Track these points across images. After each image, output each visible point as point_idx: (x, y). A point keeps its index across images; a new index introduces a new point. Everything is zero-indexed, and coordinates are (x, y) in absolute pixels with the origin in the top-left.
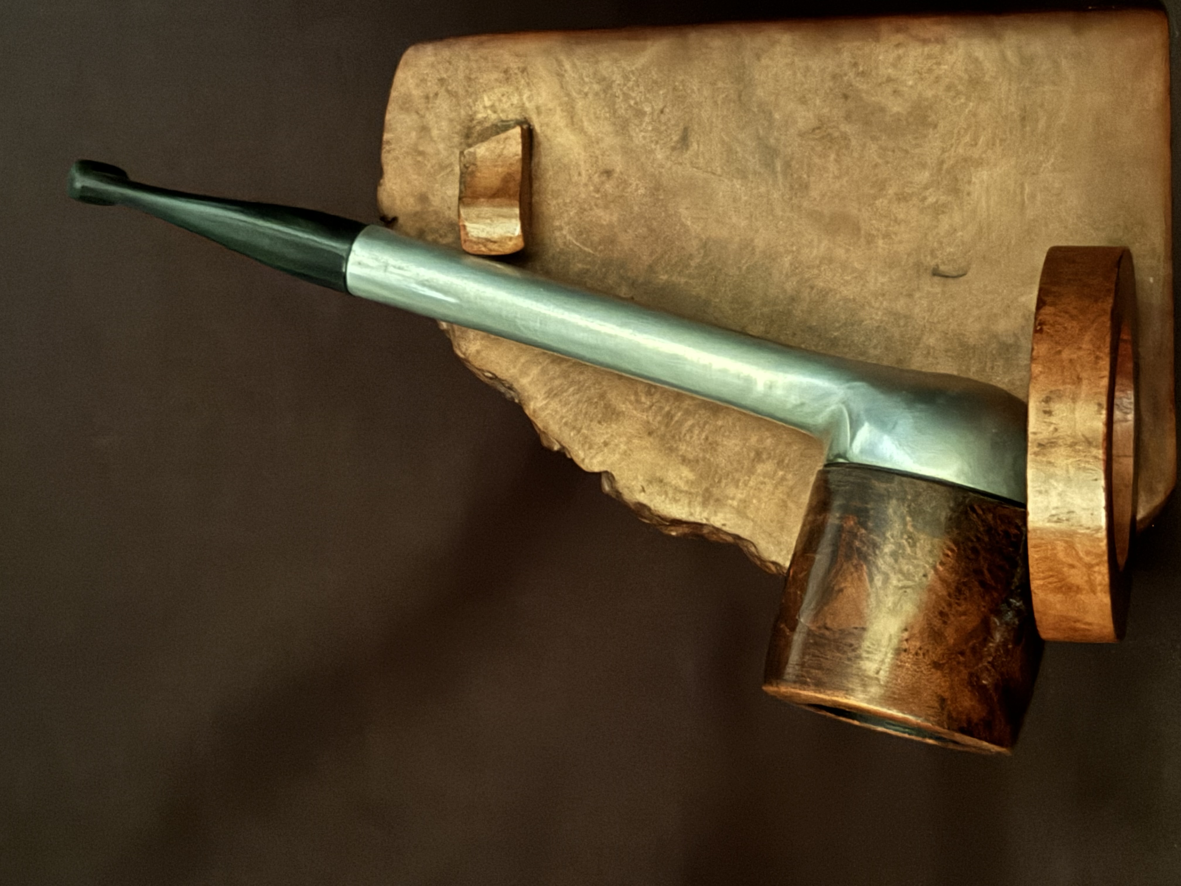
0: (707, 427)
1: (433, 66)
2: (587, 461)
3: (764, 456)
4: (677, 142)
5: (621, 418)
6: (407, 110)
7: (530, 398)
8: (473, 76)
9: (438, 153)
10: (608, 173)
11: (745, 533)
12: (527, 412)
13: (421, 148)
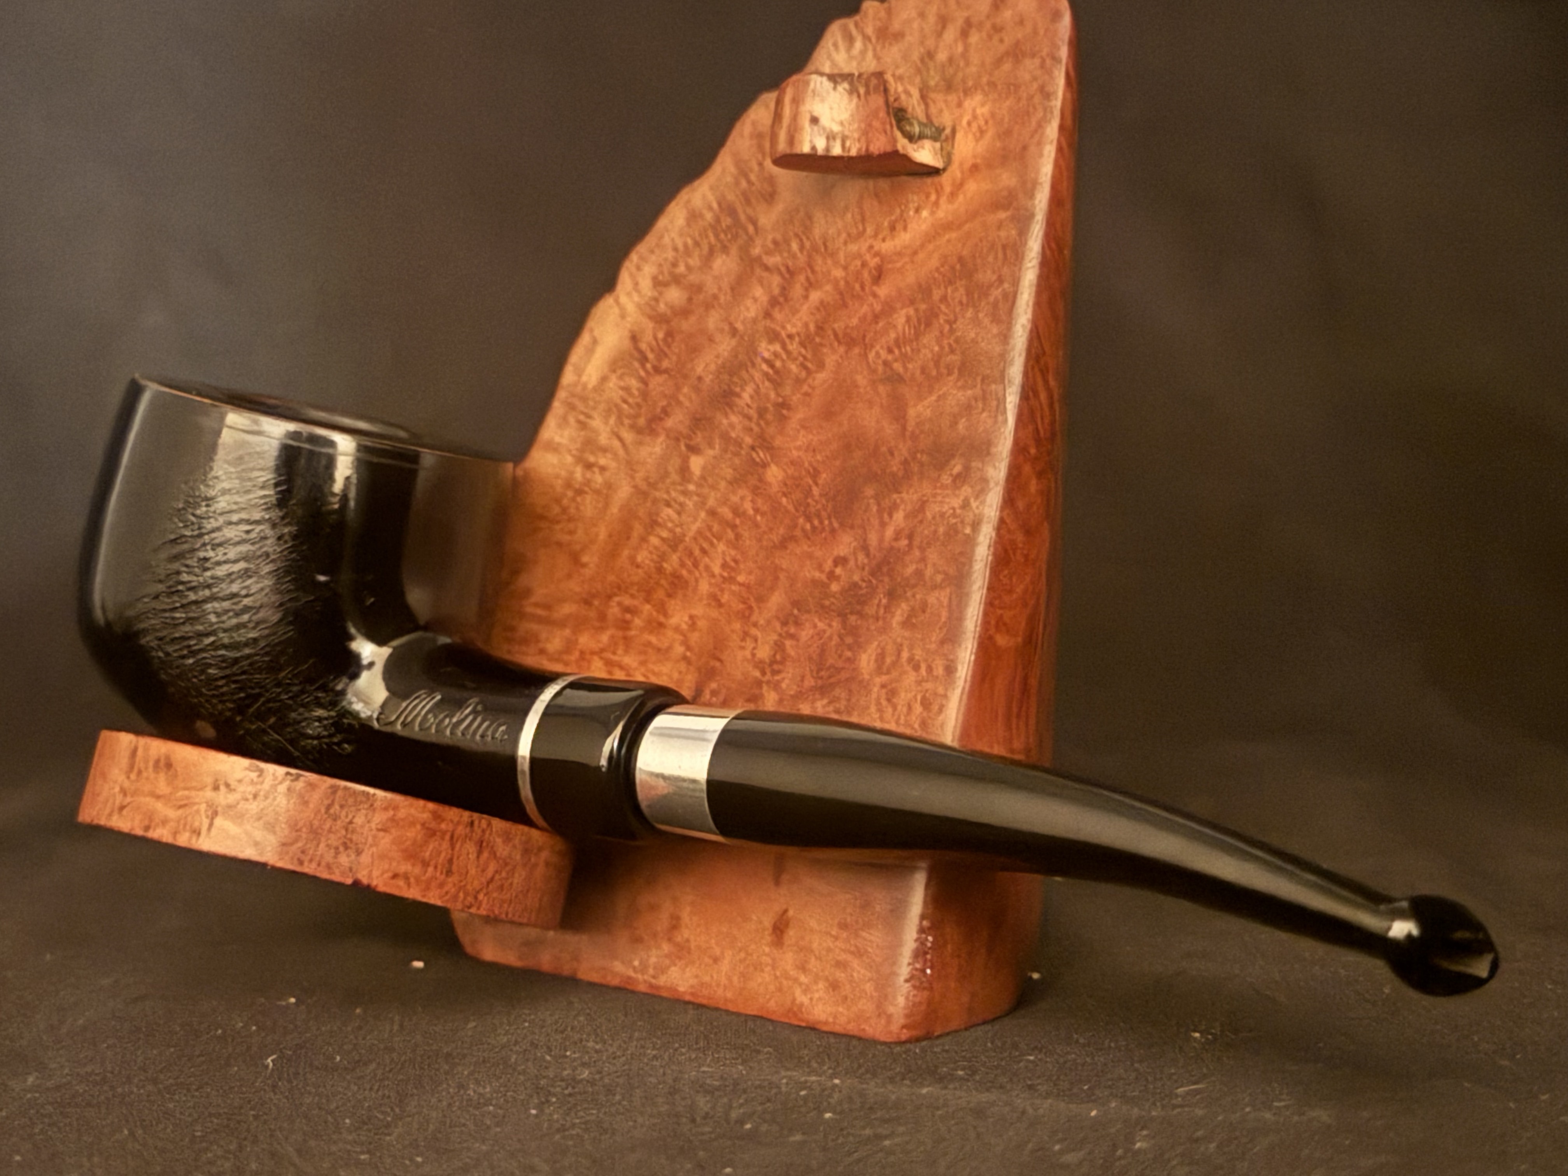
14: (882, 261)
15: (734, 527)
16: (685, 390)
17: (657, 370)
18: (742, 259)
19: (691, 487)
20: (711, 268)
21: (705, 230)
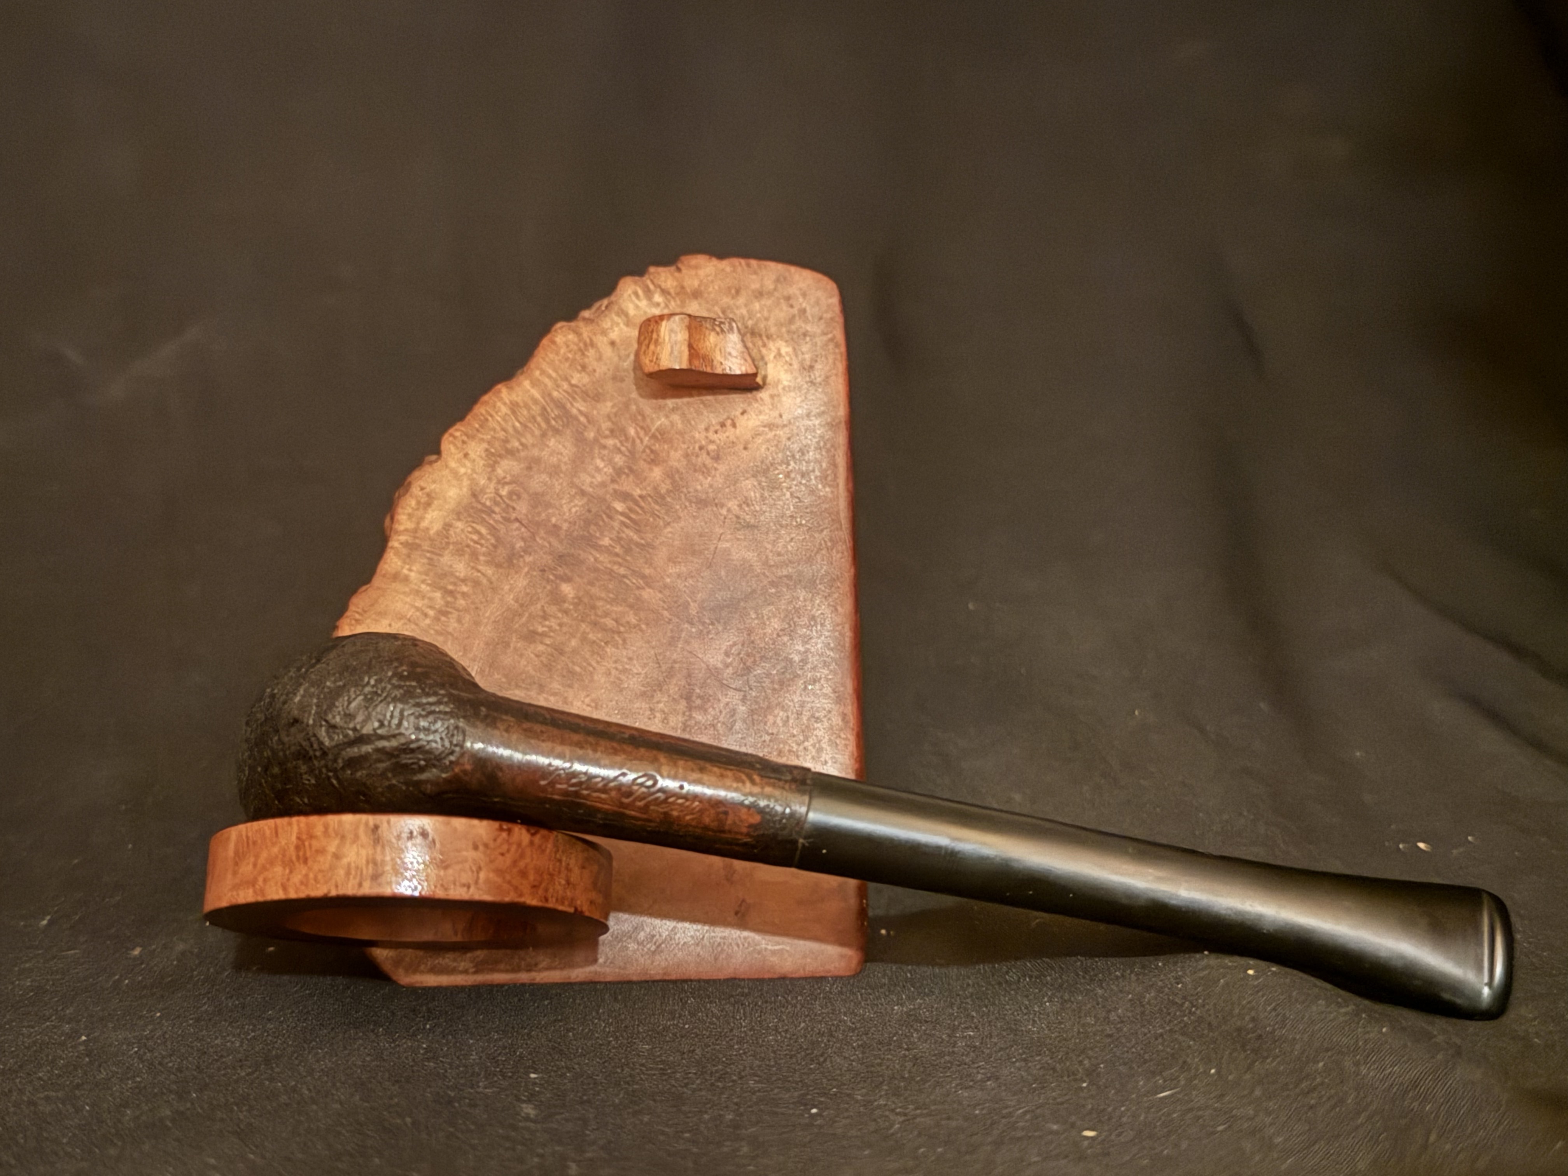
0: (479, 546)
1: (817, 303)
2: (451, 439)
3: (449, 599)
4: (744, 520)
5: (489, 469)
6: (777, 280)
7: (511, 388)
8: (808, 339)
9: (738, 308)
10: (717, 458)
11: (377, 581)
12: (499, 386)
13: (743, 292)
14: (718, 447)
15: (619, 633)
16: (542, 533)
17: (507, 520)
18: (577, 440)
19: (566, 605)
20: (548, 446)
21: (534, 418)
